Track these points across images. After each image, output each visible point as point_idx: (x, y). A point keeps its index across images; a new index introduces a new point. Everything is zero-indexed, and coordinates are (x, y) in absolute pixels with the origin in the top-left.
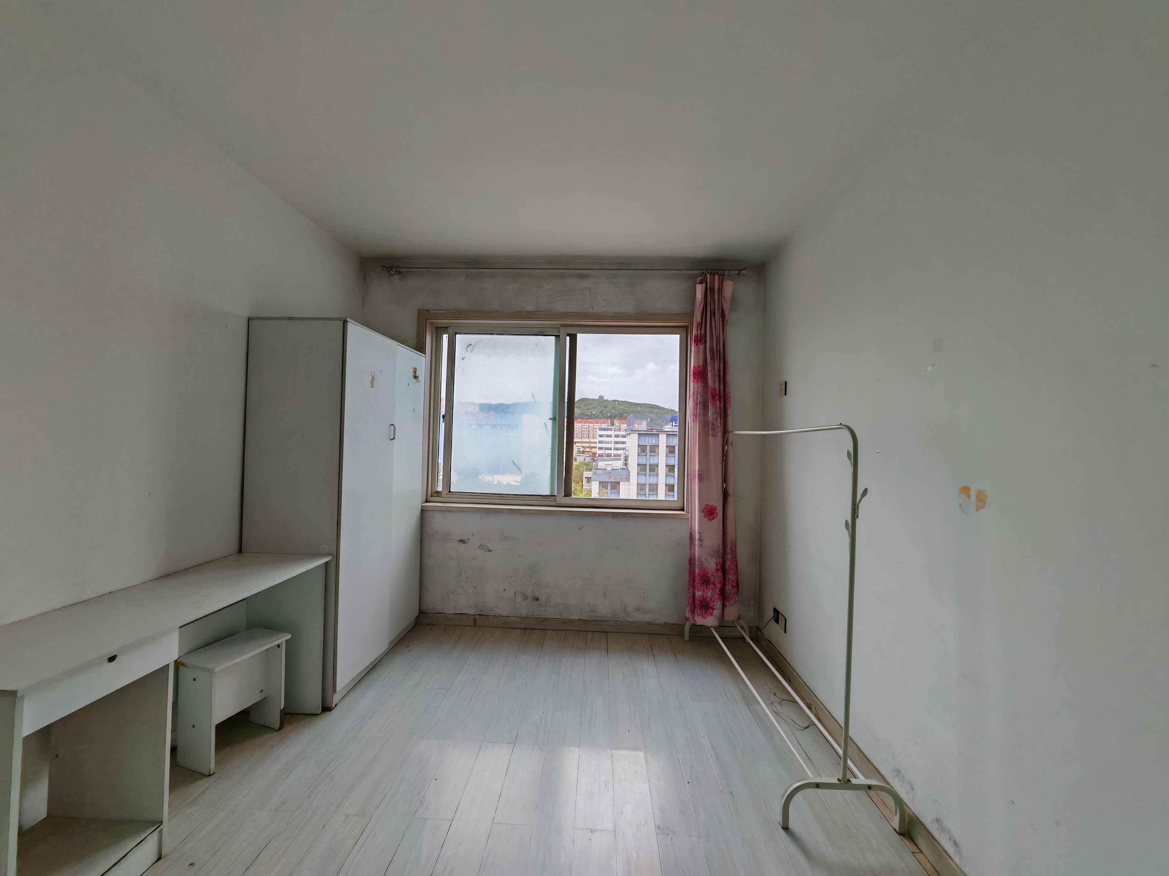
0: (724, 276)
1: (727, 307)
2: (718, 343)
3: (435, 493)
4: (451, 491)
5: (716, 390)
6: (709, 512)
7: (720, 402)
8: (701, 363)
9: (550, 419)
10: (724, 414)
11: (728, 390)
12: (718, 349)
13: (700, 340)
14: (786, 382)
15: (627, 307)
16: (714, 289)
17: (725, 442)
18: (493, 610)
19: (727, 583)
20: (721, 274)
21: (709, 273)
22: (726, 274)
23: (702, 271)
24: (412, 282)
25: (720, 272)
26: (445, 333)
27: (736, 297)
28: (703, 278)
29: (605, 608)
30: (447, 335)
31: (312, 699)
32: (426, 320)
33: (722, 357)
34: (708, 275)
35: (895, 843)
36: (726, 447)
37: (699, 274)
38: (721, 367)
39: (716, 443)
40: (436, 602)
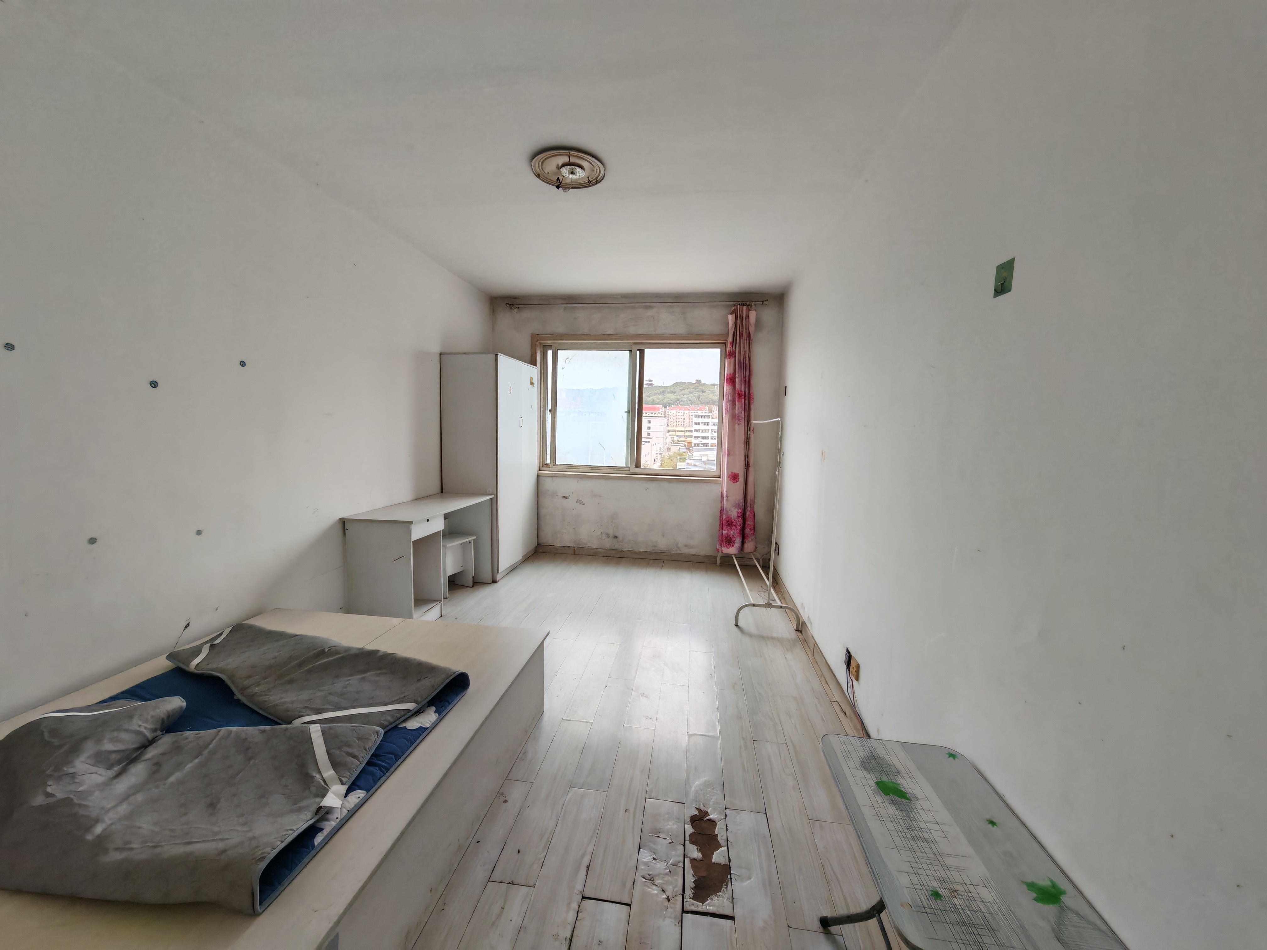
0: (751, 306)
1: (752, 329)
2: (744, 357)
3: (545, 464)
4: (556, 463)
5: (742, 391)
6: (734, 477)
7: (745, 400)
8: (732, 372)
9: (625, 412)
10: (747, 409)
11: (752, 391)
12: (745, 361)
13: (732, 354)
14: (786, 387)
15: (681, 329)
16: (743, 316)
17: (748, 427)
18: (587, 544)
19: (747, 526)
20: (749, 305)
21: (739, 304)
22: (753, 304)
23: (734, 303)
24: (526, 314)
25: (748, 303)
26: (550, 349)
27: (758, 323)
28: (735, 309)
29: (663, 544)
30: (551, 351)
31: (486, 575)
32: (537, 341)
33: (748, 366)
34: (738, 306)
35: (793, 635)
36: (749, 432)
37: (731, 306)
38: (748, 373)
39: (740, 429)
40: (548, 538)
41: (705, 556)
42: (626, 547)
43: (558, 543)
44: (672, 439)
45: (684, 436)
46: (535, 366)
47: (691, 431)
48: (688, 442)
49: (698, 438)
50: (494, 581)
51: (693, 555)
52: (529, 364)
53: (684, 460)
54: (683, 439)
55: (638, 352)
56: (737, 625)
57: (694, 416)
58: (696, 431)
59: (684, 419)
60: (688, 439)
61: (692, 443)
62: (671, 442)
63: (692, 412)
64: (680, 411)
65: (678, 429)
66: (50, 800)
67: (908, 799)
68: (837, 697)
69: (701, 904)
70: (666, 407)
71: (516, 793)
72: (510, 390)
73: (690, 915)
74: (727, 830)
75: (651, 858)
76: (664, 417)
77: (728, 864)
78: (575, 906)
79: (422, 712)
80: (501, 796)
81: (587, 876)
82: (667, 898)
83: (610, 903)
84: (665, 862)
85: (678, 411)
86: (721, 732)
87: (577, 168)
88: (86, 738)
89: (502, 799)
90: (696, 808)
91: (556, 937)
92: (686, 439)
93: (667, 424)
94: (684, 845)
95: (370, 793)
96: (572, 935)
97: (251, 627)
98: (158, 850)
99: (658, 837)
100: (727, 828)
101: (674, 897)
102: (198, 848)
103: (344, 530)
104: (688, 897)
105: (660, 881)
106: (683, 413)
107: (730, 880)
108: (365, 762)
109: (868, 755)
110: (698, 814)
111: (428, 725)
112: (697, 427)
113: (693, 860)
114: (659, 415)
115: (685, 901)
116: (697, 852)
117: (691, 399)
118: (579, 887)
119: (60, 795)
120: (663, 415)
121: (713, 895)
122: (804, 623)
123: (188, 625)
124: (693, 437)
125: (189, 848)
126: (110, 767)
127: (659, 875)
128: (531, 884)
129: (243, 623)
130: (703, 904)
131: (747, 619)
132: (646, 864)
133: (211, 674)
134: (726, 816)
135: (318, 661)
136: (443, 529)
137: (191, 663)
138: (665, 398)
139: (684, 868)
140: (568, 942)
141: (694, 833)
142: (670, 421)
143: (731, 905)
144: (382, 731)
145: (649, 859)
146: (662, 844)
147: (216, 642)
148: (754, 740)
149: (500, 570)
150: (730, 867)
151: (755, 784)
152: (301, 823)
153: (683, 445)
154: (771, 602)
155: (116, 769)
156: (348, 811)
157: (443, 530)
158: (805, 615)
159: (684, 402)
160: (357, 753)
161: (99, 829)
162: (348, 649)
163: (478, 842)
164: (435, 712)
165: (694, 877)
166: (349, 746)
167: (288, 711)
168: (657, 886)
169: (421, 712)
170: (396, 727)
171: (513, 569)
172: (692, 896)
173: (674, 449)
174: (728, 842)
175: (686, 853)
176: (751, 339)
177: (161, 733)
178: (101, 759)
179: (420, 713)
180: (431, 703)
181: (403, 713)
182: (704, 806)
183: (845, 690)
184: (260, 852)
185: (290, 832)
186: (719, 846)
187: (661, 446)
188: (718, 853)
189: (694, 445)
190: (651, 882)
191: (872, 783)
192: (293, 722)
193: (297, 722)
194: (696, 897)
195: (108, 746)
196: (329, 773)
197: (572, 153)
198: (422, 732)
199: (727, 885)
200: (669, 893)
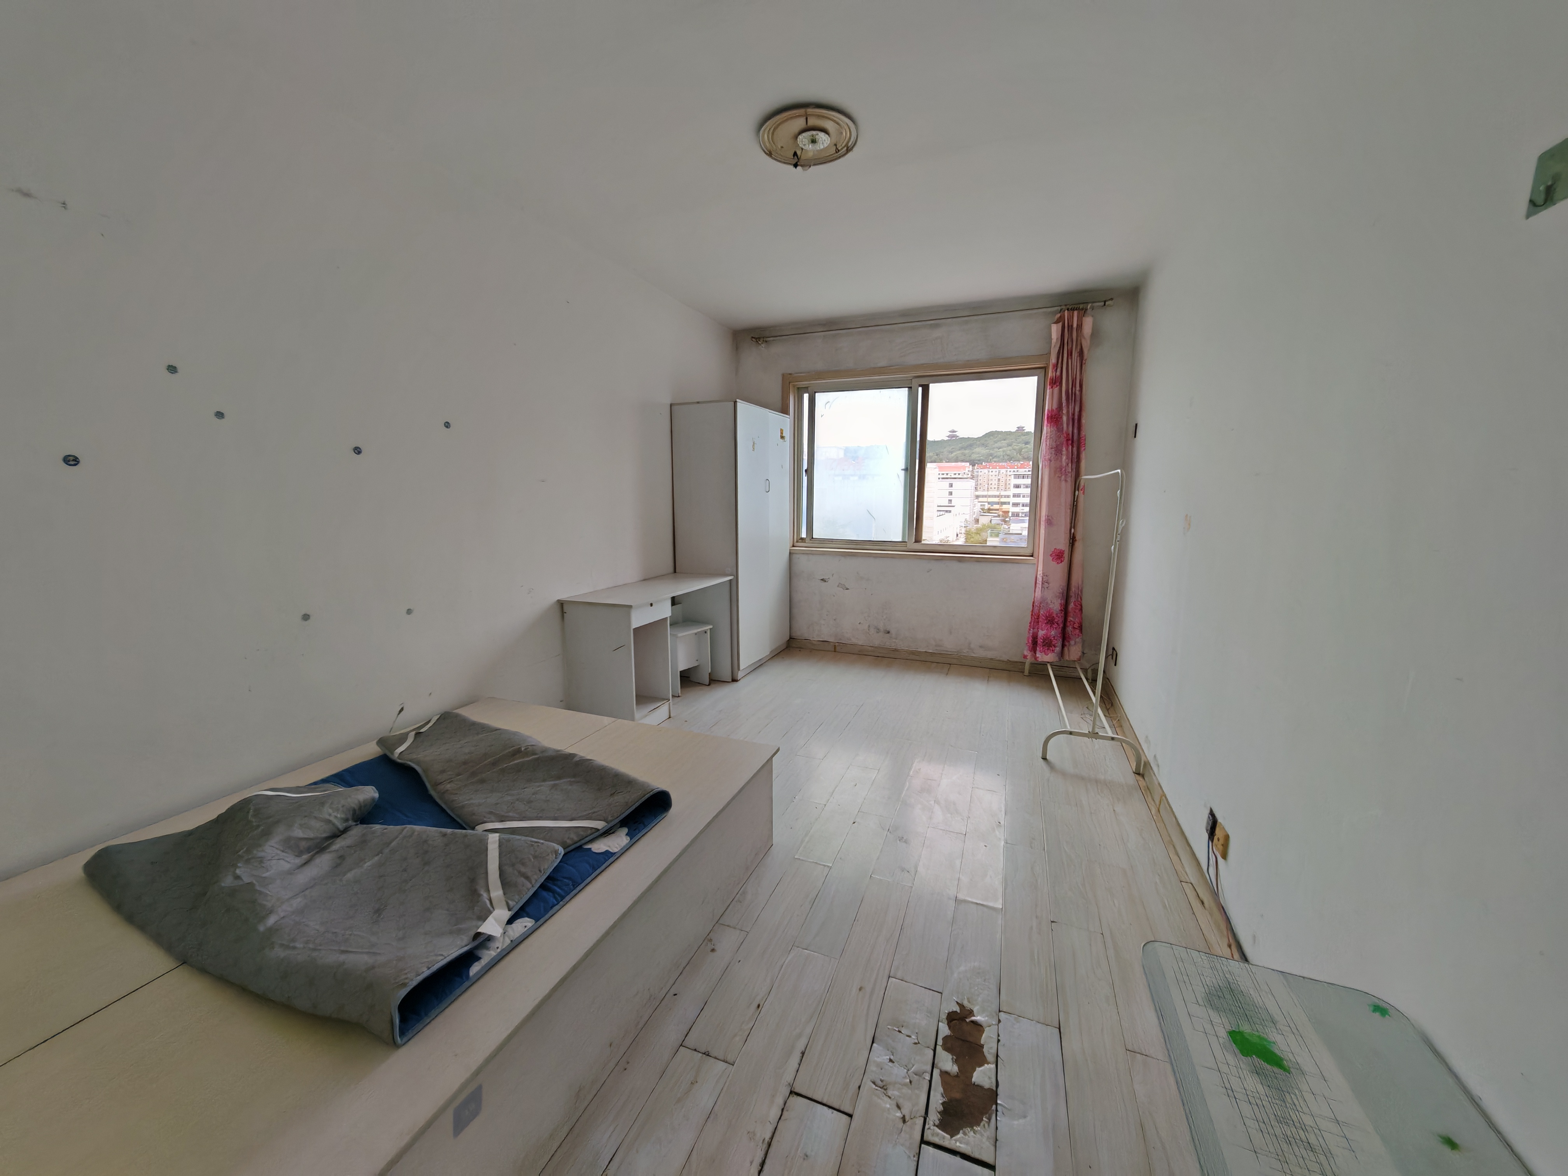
0: (1086, 309)
1: (1086, 344)
2: (1074, 385)
3: (800, 539)
4: (814, 537)
5: (1069, 434)
6: (1057, 555)
7: (1073, 447)
8: (1055, 406)
9: (902, 470)
10: (1076, 460)
11: (1083, 433)
12: (1074, 391)
13: (1056, 382)
14: (1136, 425)
15: (981, 353)
16: (1072, 326)
17: (1076, 486)
18: (850, 640)
19: (1068, 624)
20: (1082, 309)
21: (1068, 309)
22: (1089, 307)
23: (1059, 308)
24: (776, 349)
25: (1081, 306)
26: (806, 393)
27: (1096, 333)
28: (1060, 317)
29: (950, 644)
30: (807, 394)
31: (725, 672)
32: (789, 383)
33: (1078, 399)
34: (1066, 311)
35: (1131, 779)
36: (1077, 492)
37: (1055, 313)
38: (1077, 409)
39: (1066, 487)
40: (803, 630)
41: (1009, 662)
42: (902, 645)
43: (815, 637)
44: (982, 507)
45: (999, 502)
46: (787, 414)
47: (1008, 497)
48: (1003, 510)
49: (1017, 505)
50: (734, 680)
51: (991, 659)
52: (779, 412)
53: (997, 535)
54: (996, 507)
55: (920, 389)
56: (1044, 759)
57: (1013, 476)
58: (1015, 496)
59: (999, 480)
60: (1005, 507)
61: (1009, 512)
62: (980, 512)
63: (1010, 471)
64: (994, 470)
65: (990, 493)
66: (238, 883)
67: (1285, 1070)
68: (1192, 875)
69: (948, 1136)
70: (973, 465)
71: (727, 941)
72: (753, 445)
73: (931, 1149)
74: (999, 1041)
75: (887, 1059)
76: (972, 479)
77: (994, 1089)
78: (780, 1101)
79: (613, 833)
80: (708, 944)
81: (800, 1065)
82: (902, 1118)
83: (825, 1108)
84: (906, 1067)
85: (991, 470)
86: (1005, 902)
87: (818, 132)
88: (278, 822)
89: (710, 947)
90: (957, 1003)
91: (752, 1135)
92: (1001, 507)
93: (976, 488)
94: (935, 1050)
95: (539, 923)
96: (772, 1138)
97: (457, 716)
98: (315, 954)
99: (900, 1032)
100: (999, 1038)
101: (912, 1119)
102: (351, 960)
103: (563, 613)
104: (932, 1123)
105: (896, 1093)
106: (998, 472)
107: (995, 1112)
108: (538, 885)
109: (1221, 985)
110: (959, 1011)
111: (616, 850)
112: (1017, 491)
113: (944, 1074)
114: (965, 476)
115: (927, 1127)
116: (951, 1064)
117: (1008, 452)
118: (788, 1077)
119: (246, 879)
120: (969, 476)
121: (968, 1129)
122: (1147, 764)
123: (402, 709)
124: (1011, 504)
125: (343, 957)
126: (300, 854)
127: (895, 1083)
128: (730, 1058)
129: (454, 711)
130: (952, 1137)
131: (1058, 749)
132: (880, 1066)
133: (409, 765)
134: (999, 1021)
135: (514, 760)
136: (671, 615)
137: (396, 751)
138: (973, 453)
139: (930, 1081)
140: (765, 1146)
141: (950, 1036)
142: (979, 483)
143: (993, 1148)
144: (562, 851)
145: (884, 1059)
146: (904, 1044)
147: (422, 730)
148: (1052, 922)
149: (741, 668)
150: (997, 1095)
151: (1047, 985)
152: (452, 949)
153: (997, 515)
154: (1097, 730)
155: (305, 857)
156: (512, 941)
157: (670, 617)
158: (1149, 754)
159: (999, 457)
160: (529, 874)
161: (271, 920)
162: (545, 750)
163: (675, 995)
164: (627, 835)
165: (944, 1097)
166: (523, 864)
167: (474, 814)
168: (890, 1098)
169: (611, 832)
170: (580, 847)
171: (759, 666)
172: (937, 1122)
173: (984, 520)
174: (999, 1058)
175: (936, 1062)
176: (1085, 357)
177: (354, 823)
178: (291, 845)
179: (610, 834)
180: (624, 823)
181: (589, 832)
182: (969, 1002)
183: (1205, 868)
184: (404, 977)
185: (442, 958)
186: (983, 1061)
187: (967, 517)
188: (981, 1070)
189: (1012, 514)
190: (883, 1090)
191: (1223, 1033)
192: (476, 827)
193: (480, 828)
194: (943, 1125)
195: (298, 833)
196: (497, 892)
197: (810, 111)
198: (608, 857)
199: (989, 1119)
200: (906, 1111)
